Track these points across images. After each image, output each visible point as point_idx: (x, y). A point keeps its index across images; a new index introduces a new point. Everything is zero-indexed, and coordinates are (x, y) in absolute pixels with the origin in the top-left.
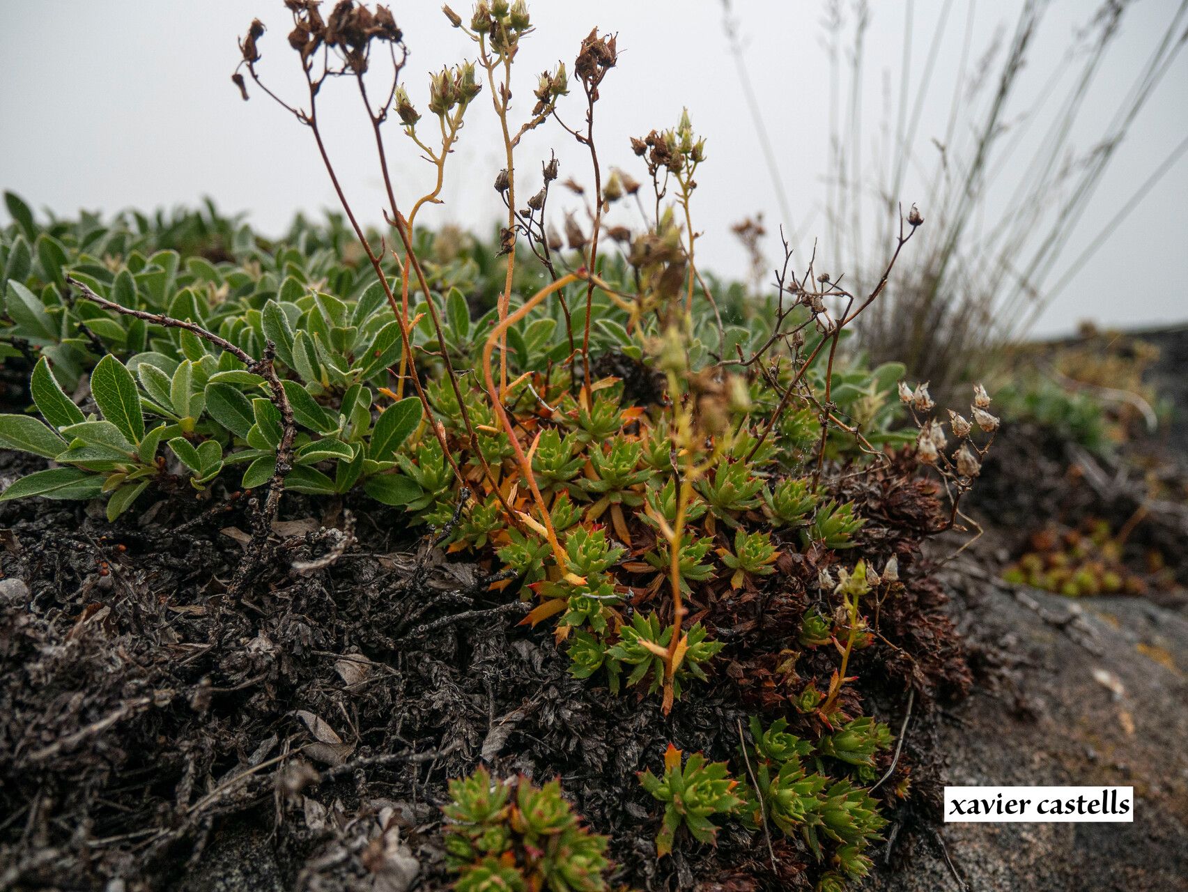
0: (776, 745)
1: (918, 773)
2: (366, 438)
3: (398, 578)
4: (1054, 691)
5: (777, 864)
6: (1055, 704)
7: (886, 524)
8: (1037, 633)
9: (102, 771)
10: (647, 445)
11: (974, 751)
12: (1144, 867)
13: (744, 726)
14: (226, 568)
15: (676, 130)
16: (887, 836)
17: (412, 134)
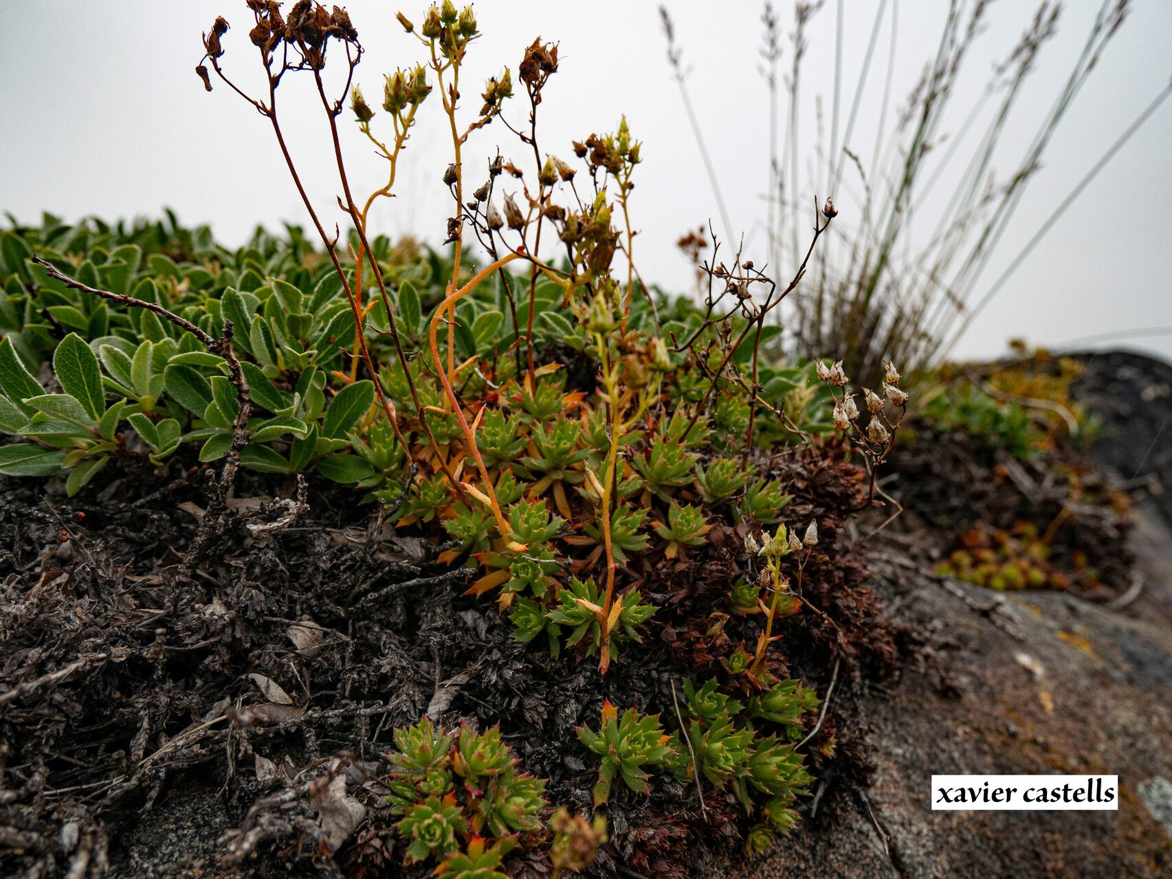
0: (707, 704)
1: (844, 736)
2: (320, 420)
3: (349, 551)
4: (979, 672)
5: (708, 813)
6: (979, 684)
7: (811, 502)
8: (963, 621)
9: (59, 722)
10: (587, 426)
11: (901, 724)
12: (1061, 832)
13: (676, 687)
14: (182, 542)
15: (615, 135)
16: (814, 791)
17: (366, 131)
